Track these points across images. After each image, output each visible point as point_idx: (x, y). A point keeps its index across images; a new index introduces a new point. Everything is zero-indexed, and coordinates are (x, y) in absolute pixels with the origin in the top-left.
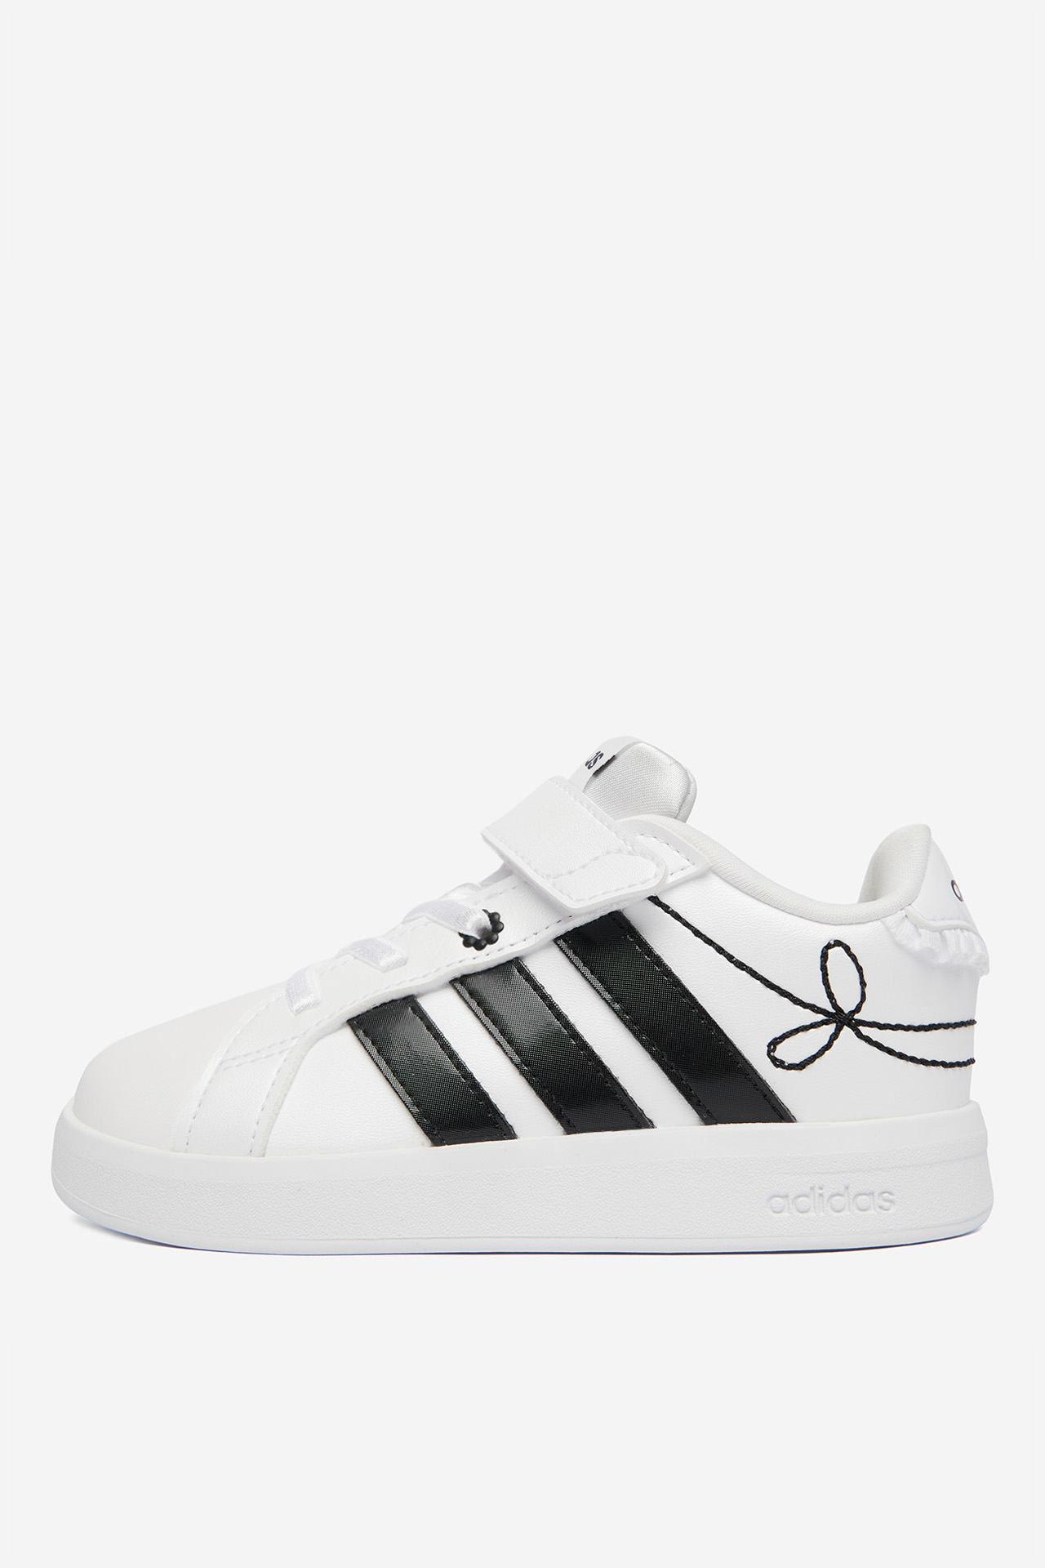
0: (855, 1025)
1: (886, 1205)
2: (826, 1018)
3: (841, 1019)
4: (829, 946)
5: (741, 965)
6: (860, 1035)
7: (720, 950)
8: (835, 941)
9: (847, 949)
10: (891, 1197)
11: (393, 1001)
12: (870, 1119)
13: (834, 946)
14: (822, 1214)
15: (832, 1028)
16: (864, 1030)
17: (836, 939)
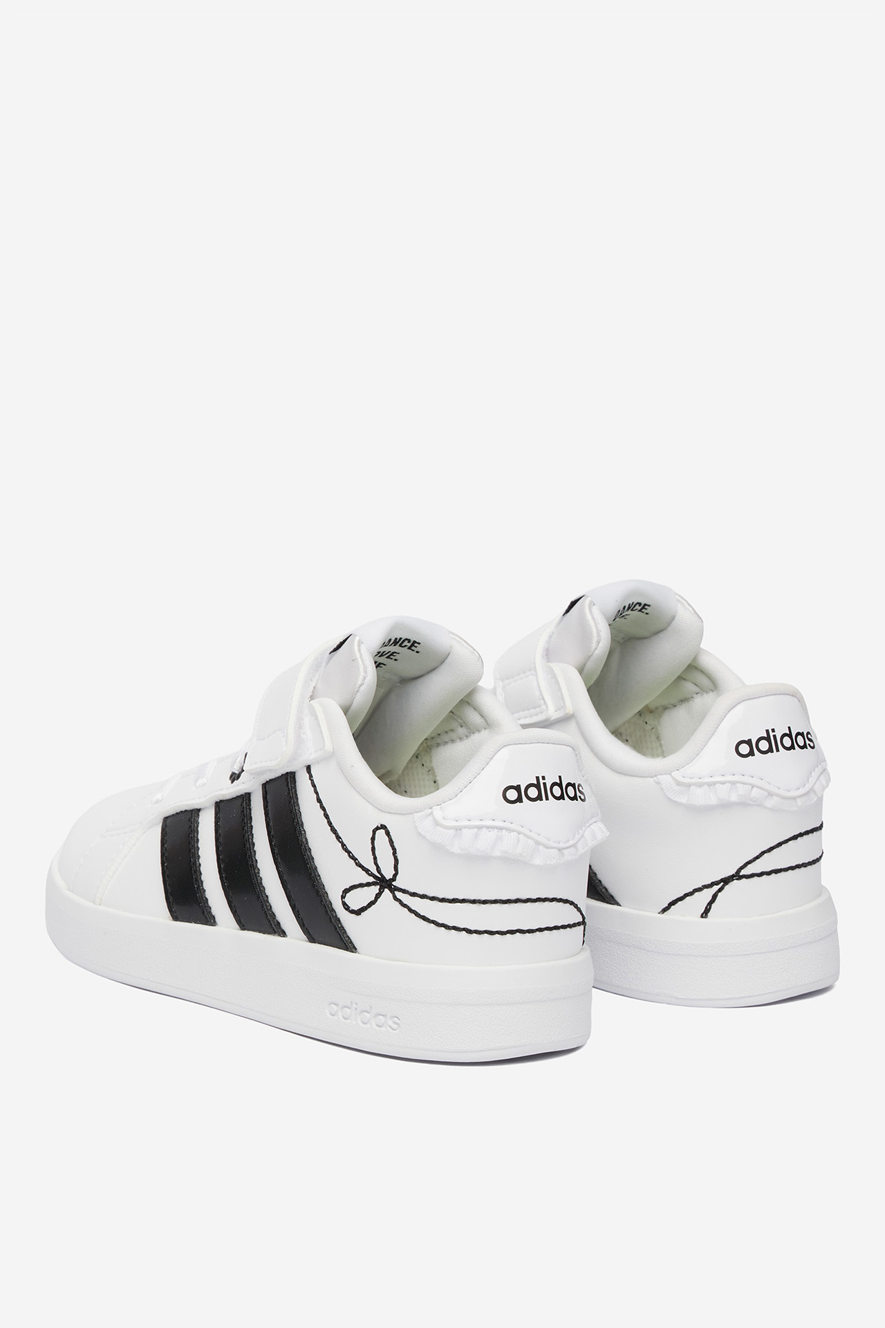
0: (393, 890)
1: (395, 1026)
2: (375, 880)
3: (384, 883)
4: (377, 828)
5: (334, 830)
6: (395, 898)
7: (326, 816)
8: (381, 825)
9: (388, 833)
10: (398, 1022)
11: (186, 811)
12: (399, 961)
13: (380, 829)
14: (354, 1022)
15: (376, 889)
16: (399, 894)
17: (383, 824)
